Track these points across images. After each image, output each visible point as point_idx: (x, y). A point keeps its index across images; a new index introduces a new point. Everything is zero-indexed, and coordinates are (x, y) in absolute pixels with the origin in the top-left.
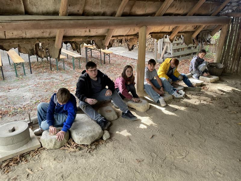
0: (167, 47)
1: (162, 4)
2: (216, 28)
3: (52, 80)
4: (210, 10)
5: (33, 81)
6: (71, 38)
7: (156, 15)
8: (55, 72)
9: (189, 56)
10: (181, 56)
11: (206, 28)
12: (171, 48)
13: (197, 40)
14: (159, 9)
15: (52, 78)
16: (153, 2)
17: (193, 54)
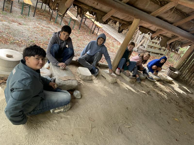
0: (144, 41)
1: (160, 8)
2: (187, 43)
3: (48, 28)
4: (190, 28)
5: (34, 23)
6: (80, 3)
7: (151, 14)
8: (53, 24)
9: (157, 55)
10: (151, 52)
11: (180, 39)
12: (147, 43)
13: (170, 46)
14: (156, 10)
15: (49, 27)
16: (154, 3)
17: (160, 55)
